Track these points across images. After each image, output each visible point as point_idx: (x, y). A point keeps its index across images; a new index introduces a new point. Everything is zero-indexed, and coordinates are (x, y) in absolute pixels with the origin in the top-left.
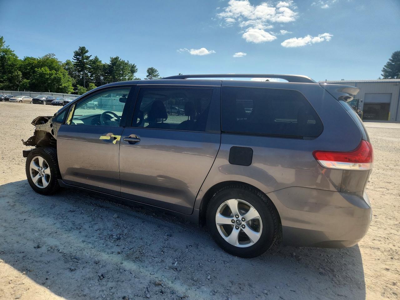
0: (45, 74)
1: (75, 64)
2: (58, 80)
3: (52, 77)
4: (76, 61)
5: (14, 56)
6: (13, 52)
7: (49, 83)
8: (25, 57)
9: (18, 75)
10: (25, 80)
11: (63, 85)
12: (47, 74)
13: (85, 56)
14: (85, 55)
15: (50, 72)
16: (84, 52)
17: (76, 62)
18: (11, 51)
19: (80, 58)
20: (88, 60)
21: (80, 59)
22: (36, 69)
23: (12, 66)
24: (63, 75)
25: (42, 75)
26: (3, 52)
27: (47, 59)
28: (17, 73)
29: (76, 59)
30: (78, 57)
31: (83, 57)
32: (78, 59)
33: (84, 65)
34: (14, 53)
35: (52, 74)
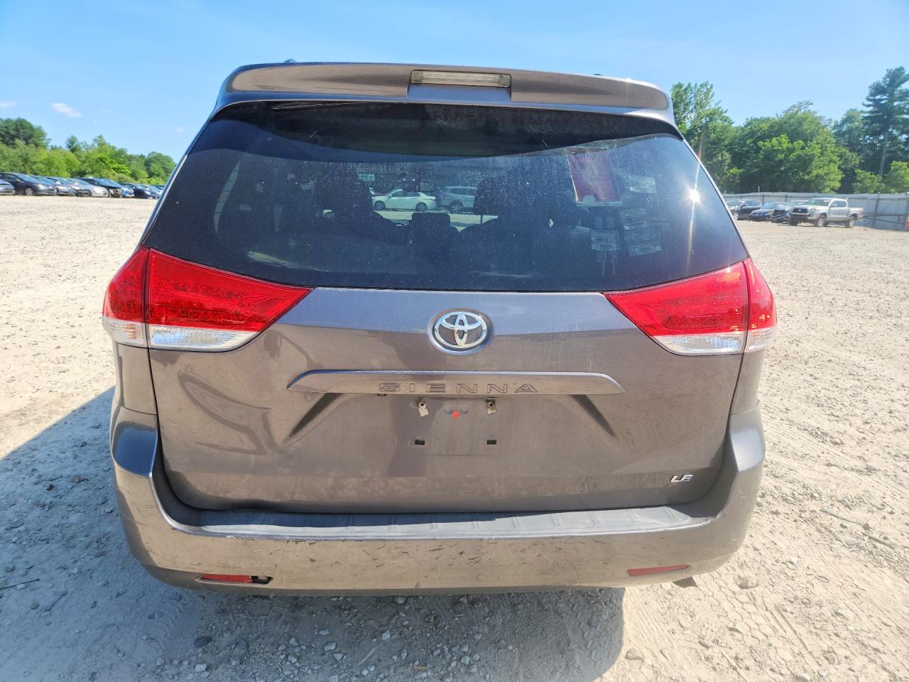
0: (778, 150)
1: (866, 118)
2: (805, 163)
3: (792, 157)
4: (871, 108)
5: (726, 121)
6: (726, 112)
7: (781, 172)
8: (747, 119)
9: (723, 161)
10: (735, 170)
11: (815, 173)
12: (782, 151)
13: (900, 91)
14: (899, 88)
15: (790, 145)
16: (898, 81)
17: (870, 112)
18: (722, 112)
19: (883, 100)
20: (904, 100)
21: (883, 102)
22: (760, 143)
23: (717, 144)
24: (822, 147)
25: (770, 155)
26: (707, 116)
27: (792, 117)
28: (722, 157)
29: (871, 103)
30: (878, 97)
31: (892, 95)
32: (877, 103)
33: (890, 115)
34: (726, 115)
35: (793, 150)
